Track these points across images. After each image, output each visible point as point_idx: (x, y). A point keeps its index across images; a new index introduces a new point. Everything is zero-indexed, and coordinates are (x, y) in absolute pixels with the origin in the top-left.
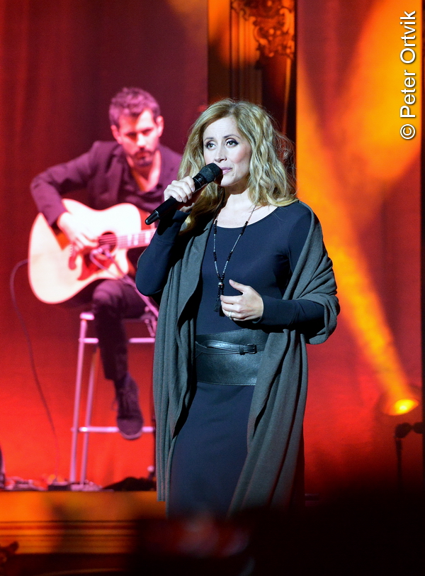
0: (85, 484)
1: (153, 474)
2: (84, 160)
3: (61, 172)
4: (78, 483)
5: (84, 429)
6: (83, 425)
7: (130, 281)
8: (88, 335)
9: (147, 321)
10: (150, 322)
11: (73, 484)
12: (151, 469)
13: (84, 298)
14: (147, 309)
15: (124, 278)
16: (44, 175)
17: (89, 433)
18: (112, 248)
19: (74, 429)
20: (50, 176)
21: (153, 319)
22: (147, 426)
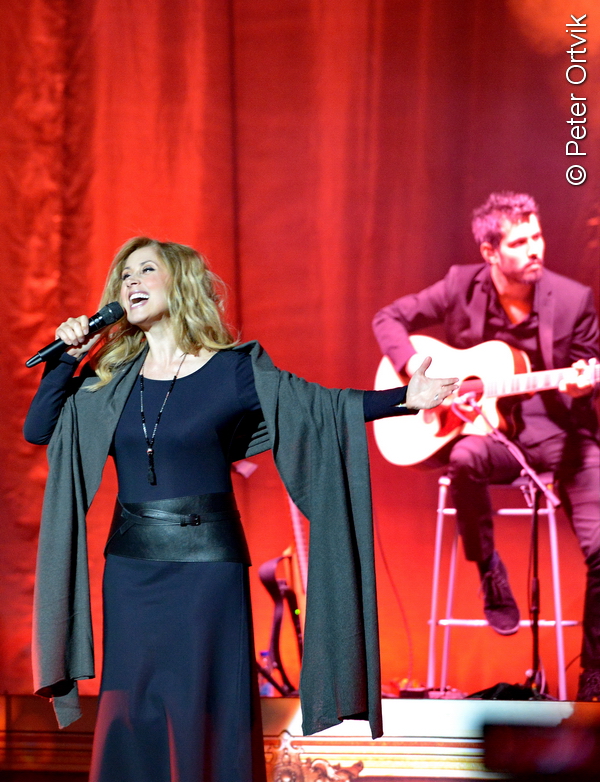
0: (446, 690)
1: (531, 680)
2: (438, 290)
3: (409, 305)
4: (438, 690)
5: (443, 622)
6: (444, 618)
7: (501, 437)
8: (448, 506)
9: (523, 488)
10: (528, 488)
11: (432, 690)
12: (529, 673)
13: (441, 459)
14: (523, 472)
15: (495, 433)
16: (387, 309)
17: (451, 627)
18: (479, 396)
19: (432, 622)
20: (397, 310)
21: (531, 485)
22: (525, 619)
